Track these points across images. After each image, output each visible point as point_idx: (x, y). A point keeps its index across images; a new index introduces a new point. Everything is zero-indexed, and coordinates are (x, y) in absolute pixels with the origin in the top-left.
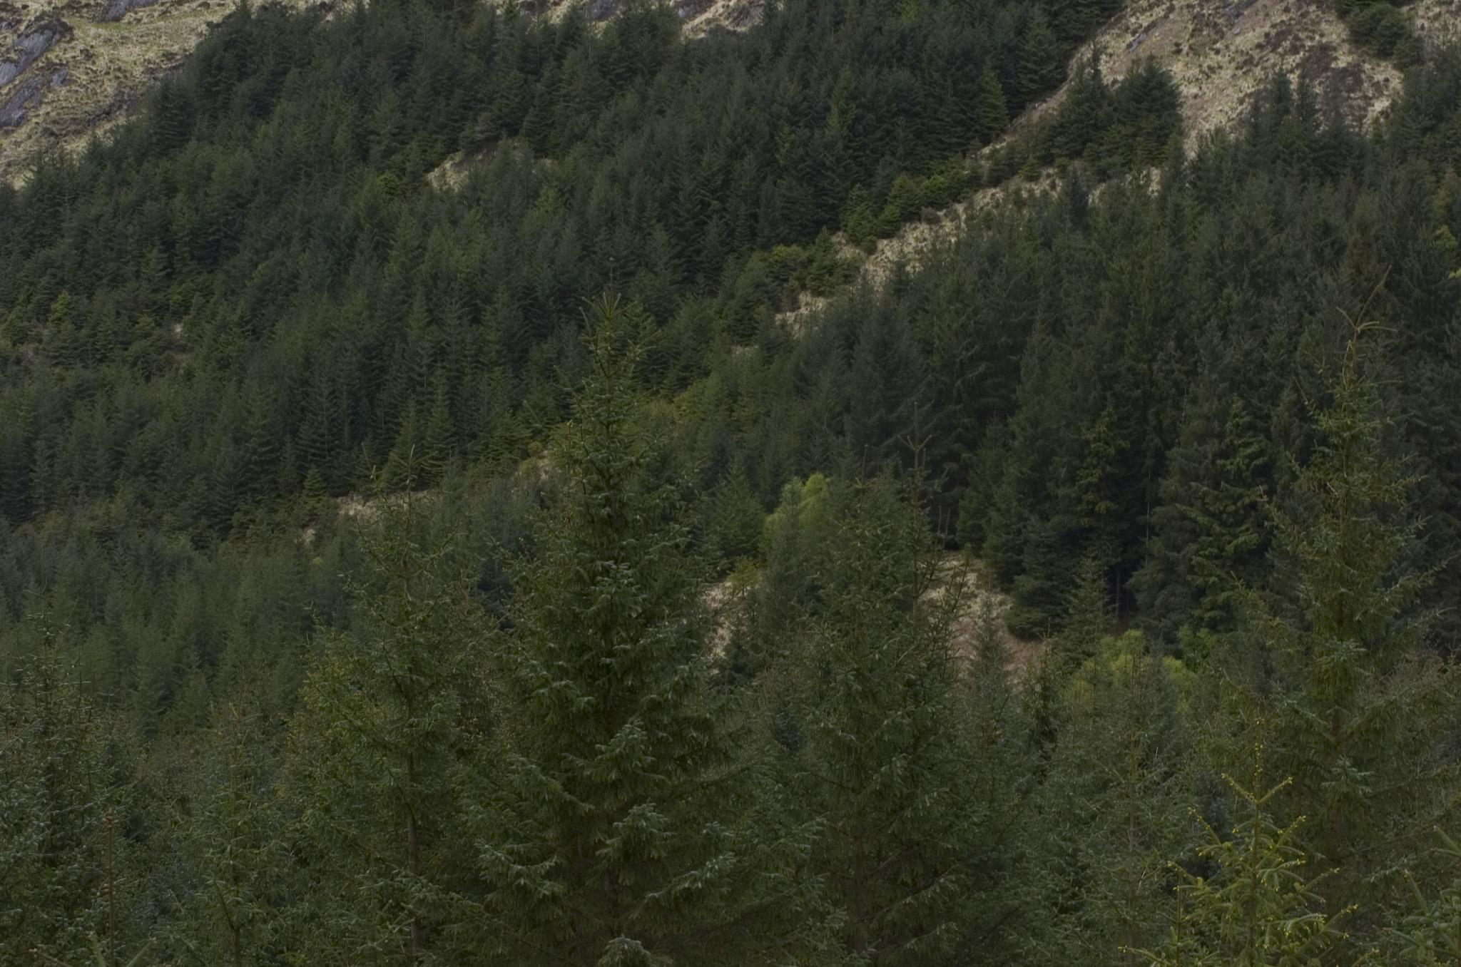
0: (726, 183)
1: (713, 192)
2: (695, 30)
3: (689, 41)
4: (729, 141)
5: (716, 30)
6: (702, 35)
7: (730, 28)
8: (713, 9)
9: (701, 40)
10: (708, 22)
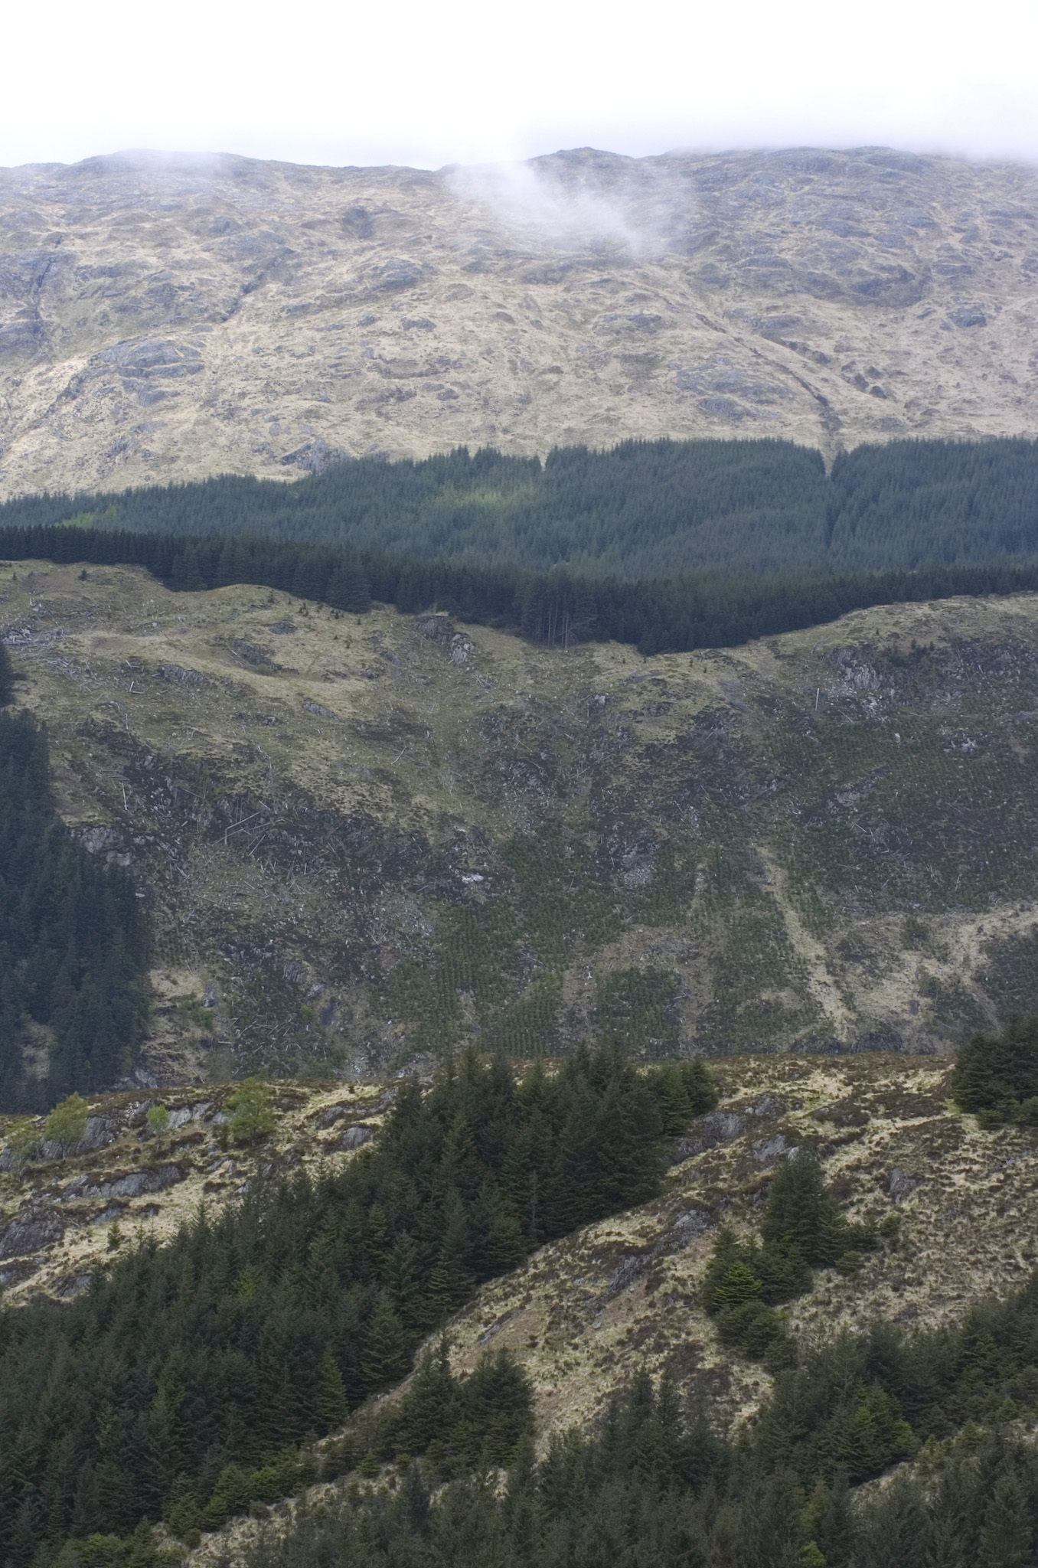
0: (42, 1464)
1: (28, 1472)
2: (16, 1298)
3: (10, 1310)
4: (47, 1419)
5: (39, 1299)
6: (24, 1304)
7: (54, 1297)
8: (36, 1277)
9: (22, 1309)
10: (31, 1289)
